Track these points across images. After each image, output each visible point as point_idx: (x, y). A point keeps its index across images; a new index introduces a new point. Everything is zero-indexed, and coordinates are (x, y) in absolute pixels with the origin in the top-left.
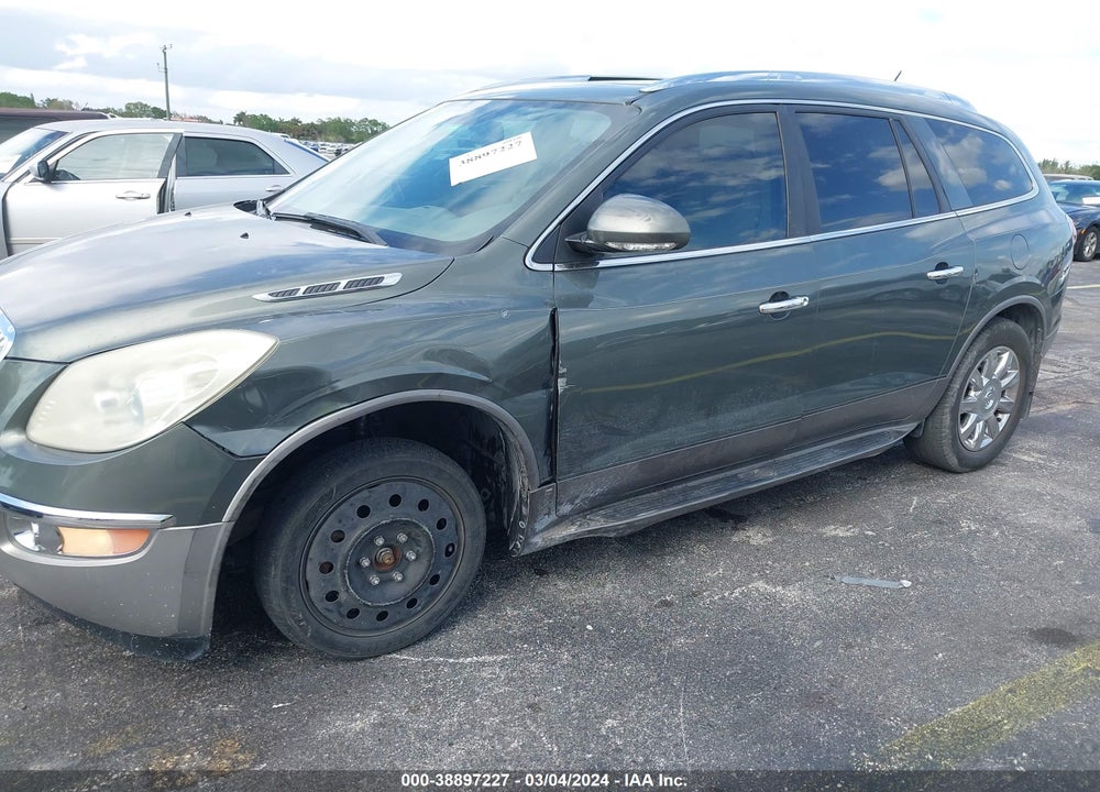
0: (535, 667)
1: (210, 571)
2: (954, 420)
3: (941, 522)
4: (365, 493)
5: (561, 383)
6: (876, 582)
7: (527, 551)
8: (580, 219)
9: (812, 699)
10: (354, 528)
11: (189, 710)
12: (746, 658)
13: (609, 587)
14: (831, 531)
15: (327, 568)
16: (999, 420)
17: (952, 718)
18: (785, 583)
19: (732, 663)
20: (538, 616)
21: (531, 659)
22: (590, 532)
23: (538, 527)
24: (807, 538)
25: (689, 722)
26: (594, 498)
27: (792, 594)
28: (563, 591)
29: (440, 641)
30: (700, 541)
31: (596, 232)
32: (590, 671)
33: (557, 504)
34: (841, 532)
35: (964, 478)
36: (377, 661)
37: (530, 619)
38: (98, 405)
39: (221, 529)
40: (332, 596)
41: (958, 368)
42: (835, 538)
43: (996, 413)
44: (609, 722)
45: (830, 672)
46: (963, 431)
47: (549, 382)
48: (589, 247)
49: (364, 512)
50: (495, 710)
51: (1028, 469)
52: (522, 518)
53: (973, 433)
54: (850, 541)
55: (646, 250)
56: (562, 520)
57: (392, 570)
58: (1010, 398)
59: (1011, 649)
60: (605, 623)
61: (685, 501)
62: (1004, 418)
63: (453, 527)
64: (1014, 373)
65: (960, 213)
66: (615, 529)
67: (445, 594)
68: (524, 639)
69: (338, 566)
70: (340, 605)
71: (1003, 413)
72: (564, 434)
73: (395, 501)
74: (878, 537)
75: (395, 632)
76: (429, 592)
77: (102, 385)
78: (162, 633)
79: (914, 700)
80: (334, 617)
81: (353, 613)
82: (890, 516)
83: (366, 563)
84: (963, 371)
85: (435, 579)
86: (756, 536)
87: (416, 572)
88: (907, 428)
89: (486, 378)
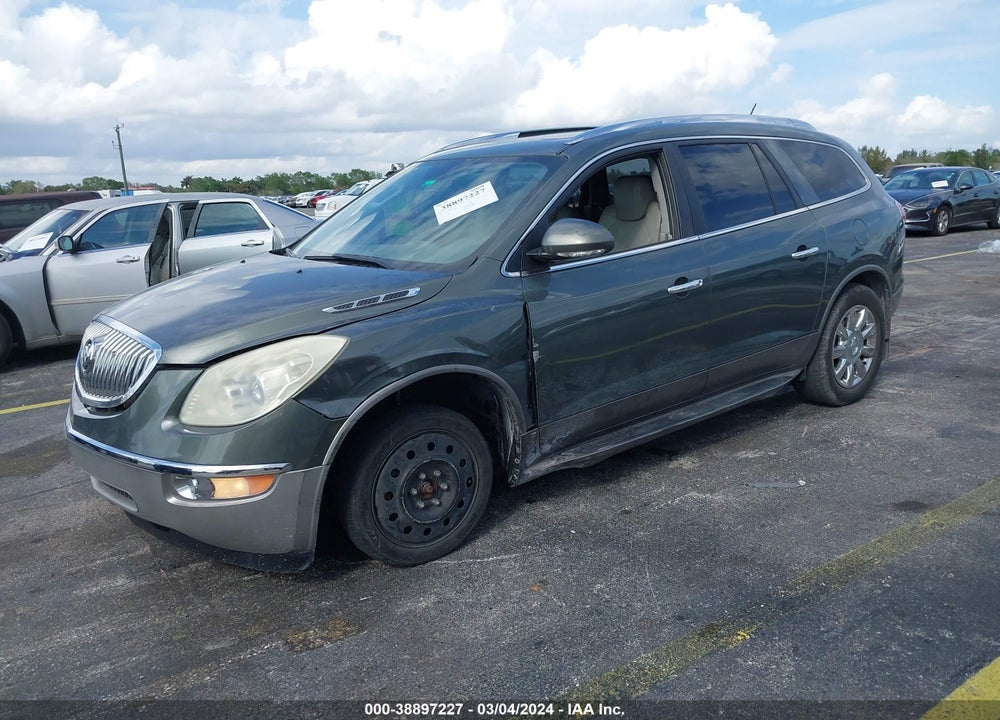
0: (539, 559)
1: (315, 503)
2: (828, 363)
3: (826, 441)
4: (411, 442)
5: (536, 354)
6: (780, 484)
7: (522, 482)
8: (536, 239)
9: (738, 560)
10: (405, 467)
11: (303, 607)
12: (689, 540)
13: (582, 506)
14: (742, 455)
15: (389, 496)
16: (865, 363)
17: (839, 561)
18: (712, 491)
19: (679, 544)
20: (534, 528)
21: (535, 555)
22: (565, 464)
23: (529, 462)
24: (725, 461)
25: (654, 581)
26: (565, 439)
27: (719, 497)
28: (549, 511)
29: (468, 550)
30: (646, 471)
31: (548, 247)
32: (578, 557)
33: (541, 444)
34: (750, 455)
35: (843, 410)
36: (426, 566)
37: (529, 531)
38: (229, 394)
39: (322, 471)
40: (394, 517)
41: (826, 323)
42: (747, 460)
43: (862, 357)
44: (598, 586)
45: (750, 543)
46: (837, 372)
47: (526, 356)
48: (544, 257)
49: (411, 455)
50: (517, 586)
51: (893, 399)
52: (517, 456)
53: (846, 373)
54: (758, 460)
55: (585, 256)
56: (544, 457)
57: (431, 498)
58: (871, 345)
59: (878, 517)
60: (583, 528)
61: (632, 437)
62: (869, 361)
63: (470, 465)
64: (871, 326)
65: (811, 208)
66: (583, 461)
67: (468, 516)
68: (527, 543)
69: (396, 495)
70: (399, 524)
71: (867, 357)
72: (541, 392)
73: (431, 446)
74: (779, 456)
75: (436, 544)
76: (457, 514)
77: (228, 382)
78: (284, 550)
79: (811, 553)
80: (396, 533)
81: (408, 530)
82: (787, 441)
83: (415, 492)
84: (830, 325)
85: (461, 504)
86: (686, 463)
87: (448, 499)
88: (793, 374)
89: (484, 355)
